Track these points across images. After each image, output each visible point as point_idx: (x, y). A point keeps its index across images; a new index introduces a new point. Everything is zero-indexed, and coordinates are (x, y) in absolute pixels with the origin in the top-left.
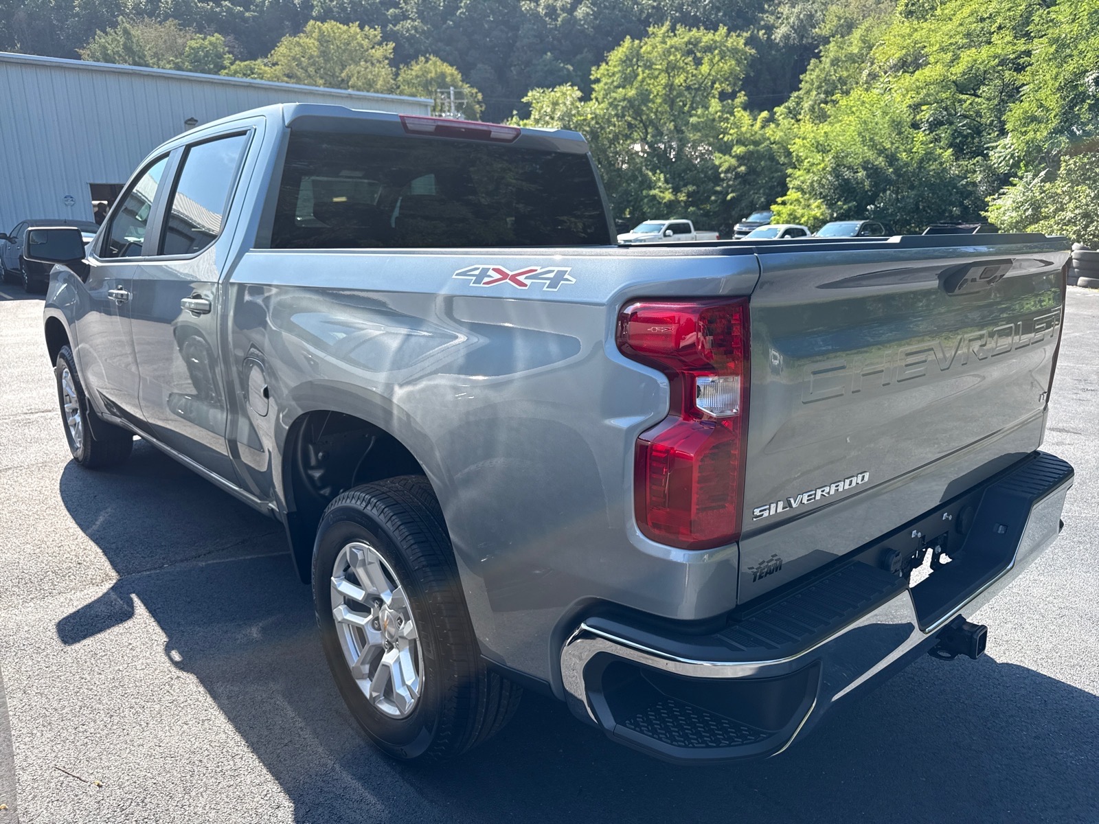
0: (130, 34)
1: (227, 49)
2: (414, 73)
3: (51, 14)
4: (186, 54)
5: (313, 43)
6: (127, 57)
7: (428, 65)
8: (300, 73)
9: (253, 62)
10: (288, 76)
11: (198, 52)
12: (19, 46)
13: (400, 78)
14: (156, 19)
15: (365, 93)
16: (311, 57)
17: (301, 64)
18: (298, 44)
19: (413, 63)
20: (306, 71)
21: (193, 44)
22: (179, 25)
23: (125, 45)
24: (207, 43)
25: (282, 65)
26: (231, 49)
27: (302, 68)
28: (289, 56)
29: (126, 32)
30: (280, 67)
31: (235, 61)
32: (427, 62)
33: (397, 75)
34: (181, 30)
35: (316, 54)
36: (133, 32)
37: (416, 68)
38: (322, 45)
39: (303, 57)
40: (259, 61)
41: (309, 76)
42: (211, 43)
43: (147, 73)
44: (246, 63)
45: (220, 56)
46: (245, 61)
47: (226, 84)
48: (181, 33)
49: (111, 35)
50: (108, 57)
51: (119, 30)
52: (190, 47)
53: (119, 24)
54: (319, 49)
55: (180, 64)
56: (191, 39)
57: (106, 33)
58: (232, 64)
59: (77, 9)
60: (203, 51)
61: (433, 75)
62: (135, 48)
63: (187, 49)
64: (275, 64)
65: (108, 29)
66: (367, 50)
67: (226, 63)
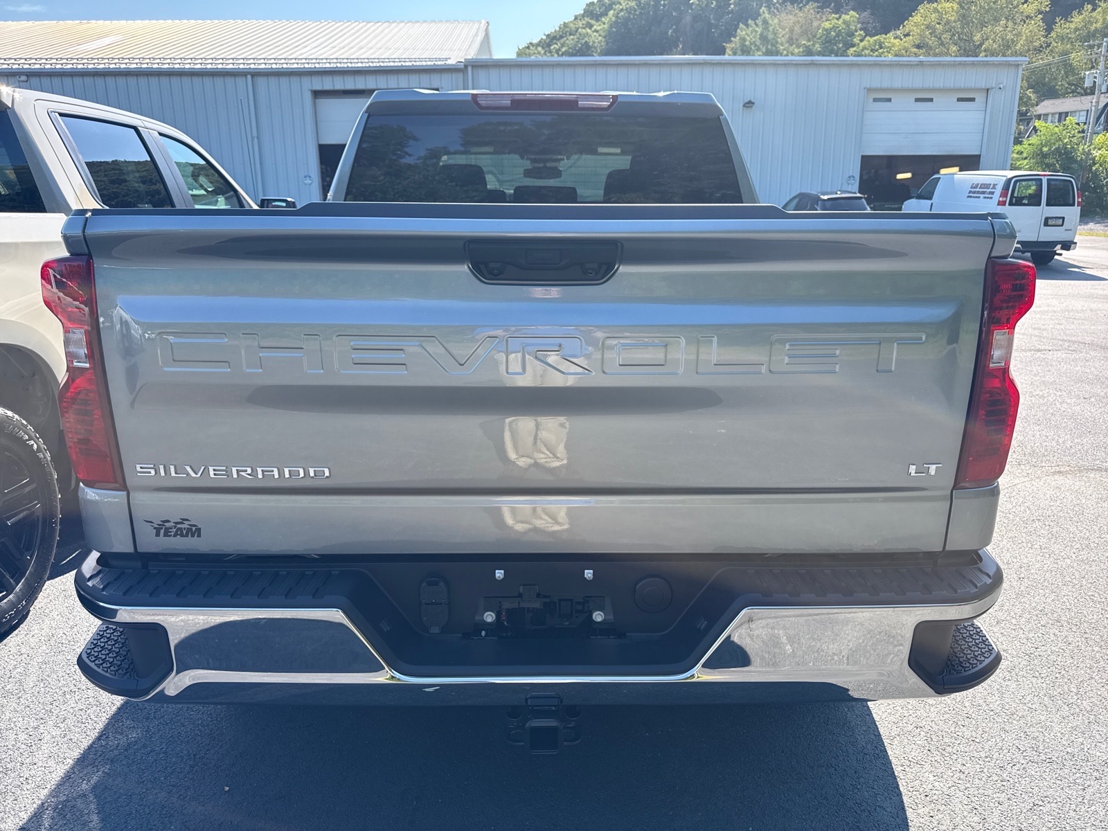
0: (768, 23)
1: (859, 26)
2: (1073, 26)
3: (710, 14)
4: (818, 36)
5: (952, 8)
6: (761, 47)
7: (1094, 14)
8: (932, 41)
9: (884, 36)
10: (918, 47)
11: (830, 33)
12: (681, 46)
13: (1053, 34)
14: (798, 5)
15: (1000, 58)
16: (948, 22)
17: (935, 32)
18: (936, 10)
19: (1075, 13)
20: (940, 38)
21: (827, 25)
22: (818, 7)
23: (761, 35)
24: (840, 22)
25: (913, 36)
26: (865, 26)
27: (936, 36)
28: (923, 24)
29: (765, 22)
30: (911, 38)
31: (865, 36)
32: (1094, 10)
33: (1049, 30)
34: (818, 12)
35: (953, 18)
36: (770, 22)
37: (1077, 19)
38: (963, 8)
39: (939, 24)
40: (890, 35)
41: (942, 44)
42: (845, 22)
43: (716, 62)
44: (875, 38)
45: (852, 35)
46: (874, 36)
47: (788, 64)
48: (818, 16)
49: (751, 26)
50: (745, 48)
51: (759, 21)
52: (824, 28)
53: (760, 15)
54: (957, 13)
55: (811, 47)
56: (827, 20)
57: (747, 26)
58: (861, 41)
59: (732, 6)
60: (834, 31)
61: (1099, 25)
62: (771, 36)
63: (820, 31)
64: (907, 35)
65: (750, 22)
66: (1018, 6)
67: (856, 40)
